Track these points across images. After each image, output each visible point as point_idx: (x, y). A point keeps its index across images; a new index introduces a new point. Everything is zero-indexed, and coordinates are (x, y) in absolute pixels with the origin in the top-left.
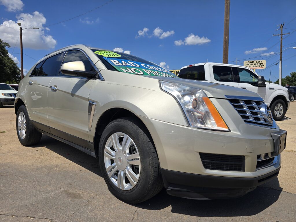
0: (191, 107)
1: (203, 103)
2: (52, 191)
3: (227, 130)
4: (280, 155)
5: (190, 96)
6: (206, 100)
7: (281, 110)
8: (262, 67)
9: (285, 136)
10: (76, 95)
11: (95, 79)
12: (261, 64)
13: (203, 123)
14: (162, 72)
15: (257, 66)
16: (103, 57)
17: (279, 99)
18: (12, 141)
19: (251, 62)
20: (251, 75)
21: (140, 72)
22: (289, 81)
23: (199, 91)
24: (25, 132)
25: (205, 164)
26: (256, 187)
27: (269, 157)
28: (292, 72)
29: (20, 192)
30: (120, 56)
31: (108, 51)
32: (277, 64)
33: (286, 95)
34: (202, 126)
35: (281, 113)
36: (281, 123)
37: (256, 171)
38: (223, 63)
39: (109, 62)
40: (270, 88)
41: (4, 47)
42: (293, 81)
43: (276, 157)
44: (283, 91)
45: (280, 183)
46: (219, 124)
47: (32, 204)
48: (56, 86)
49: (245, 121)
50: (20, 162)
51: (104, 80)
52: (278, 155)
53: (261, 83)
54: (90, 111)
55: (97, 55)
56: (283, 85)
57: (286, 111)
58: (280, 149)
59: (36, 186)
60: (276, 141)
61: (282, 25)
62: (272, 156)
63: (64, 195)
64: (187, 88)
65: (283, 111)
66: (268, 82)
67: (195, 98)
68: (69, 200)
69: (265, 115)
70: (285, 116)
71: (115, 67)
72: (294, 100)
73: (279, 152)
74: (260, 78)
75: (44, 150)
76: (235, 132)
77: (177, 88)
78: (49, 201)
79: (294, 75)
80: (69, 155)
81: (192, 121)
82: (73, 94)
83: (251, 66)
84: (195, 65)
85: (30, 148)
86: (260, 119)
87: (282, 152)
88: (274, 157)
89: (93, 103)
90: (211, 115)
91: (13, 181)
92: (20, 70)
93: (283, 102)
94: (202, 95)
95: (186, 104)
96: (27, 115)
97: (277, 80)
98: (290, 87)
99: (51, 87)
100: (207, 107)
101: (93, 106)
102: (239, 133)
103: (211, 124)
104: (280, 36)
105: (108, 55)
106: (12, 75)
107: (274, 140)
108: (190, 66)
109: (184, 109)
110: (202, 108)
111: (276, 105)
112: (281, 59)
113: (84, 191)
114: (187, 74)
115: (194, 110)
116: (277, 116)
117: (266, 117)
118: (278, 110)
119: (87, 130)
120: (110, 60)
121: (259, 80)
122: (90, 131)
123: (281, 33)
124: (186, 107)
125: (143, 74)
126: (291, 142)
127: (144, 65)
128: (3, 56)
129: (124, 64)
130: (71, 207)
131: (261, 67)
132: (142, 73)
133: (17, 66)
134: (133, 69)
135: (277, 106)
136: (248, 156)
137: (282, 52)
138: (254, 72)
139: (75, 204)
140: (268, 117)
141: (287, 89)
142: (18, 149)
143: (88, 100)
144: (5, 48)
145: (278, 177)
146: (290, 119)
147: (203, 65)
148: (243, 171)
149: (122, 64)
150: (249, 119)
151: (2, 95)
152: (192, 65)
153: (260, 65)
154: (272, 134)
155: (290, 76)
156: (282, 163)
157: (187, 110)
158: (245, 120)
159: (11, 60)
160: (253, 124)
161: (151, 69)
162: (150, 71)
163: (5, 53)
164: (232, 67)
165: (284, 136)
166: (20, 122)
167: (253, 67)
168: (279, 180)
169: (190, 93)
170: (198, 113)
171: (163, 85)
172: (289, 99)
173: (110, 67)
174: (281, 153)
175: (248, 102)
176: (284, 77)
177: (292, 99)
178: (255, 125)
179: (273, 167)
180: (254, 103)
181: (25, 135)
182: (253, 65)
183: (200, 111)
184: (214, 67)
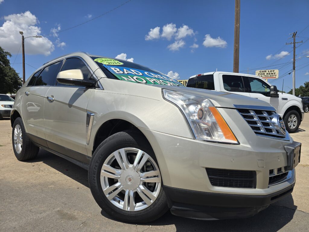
0: (196, 118)
1: (210, 114)
2: (44, 211)
3: (236, 142)
4: (294, 170)
5: (195, 106)
6: (213, 110)
7: (295, 121)
8: (275, 77)
9: (300, 149)
10: (74, 106)
11: (95, 89)
12: (274, 74)
13: (209, 135)
14: (167, 80)
15: (269, 75)
16: (103, 64)
17: (293, 110)
18: (8, 156)
19: (263, 72)
20: (263, 85)
21: (143, 81)
22: (303, 91)
23: (205, 99)
24: (21, 146)
25: (212, 181)
26: (269, 205)
27: (283, 172)
28: (306, 82)
29: (9, 212)
30: (122, 64)
31: (109, 58)
32: (290, 74)
33: (300, 106)
34: (209, 139)
35: (295, 124)
36: (296, 135)
37: (268, 187)
38: (234, 72)
39: (110, 70)
40: (283, 98)
41: (5, 56)
42: (306, 91)
43: (290, 172)
44: (297, 101)
45: (294, 201)
46: (227, 136)
47: (21, 227)
48: (53, 97)
49: (256, 133)
50: (13, 179)
51: (104, 90)
52: (292, 169)
53: (273, 93)
54: (88, 123)
55: (97, 63)
56: (297, 95)
57: (300, 123)
58: (294, 163)
59: (28, 205)
60: (290, 154)
61: (295, 33)
62: (285, 171)
63: (57, 216)
64: (192, 97)
65: (297, 123)
66: (280, 92)
67: (201, 108)
68: (62, 221)
69: (278, 126)
70: (299, 128)
71: (115, 75)
72: (308, 111)
73: (293, 167)
74: (272, 87)
75: (41, 165)
76: (245, 145)
77: (181, 97)
78: (40, 223)
79: (308, 85)
80: (67, 170)
81: (198, 133)
82: (70, 105)
83: (263, 75)
84: (204, 75)
85: (26, 163)
86: (272, 130)
87: (297, 166)
88: (288, 172)
89: (91, 115)
90: (218, 127)
91: (3, 200)
92: (21, 80)
93: (297, 112)
94: (208, 104)
95: (190, 114)
96: (23, 128)
97: (291, 90)
98: (304, 97)
99: (48, 97)
100: (214, 118)
101: (92, 117)
102: (249, 146)
103: (219, 136)
104: (293, 45)
105: (109, 63)
106: (13, 86)
107: (287, 153)
108: (198, 75)
109: (188, 120)
110: (208, 118)
111: (290, 116)
112: (294, 69)
113: (79, 212)
114: (197, 84)
115: (200, 121)
116: (291, 128)
117: (278, 128)
118: (292, 121)
119: (85, 143)
120: (111, 68)
121: (271, 90)
122: (88, 144)
123: (294, 41)
124: (190, 117)
125: (146, 83)
126: (306, 156)
127: (147, 74)
128: (4, 65)
129: (126, 73)
130: (64, 230)
131: (273, 77)
132: (145, 81)
133: (19, 76)
134: (135, 78)
135: (291, 118)
136: (260, 171)
137: (295, 61)
138: (266, 81)
139: (69, 227)
140: (280, 129)
141: (301, 99)
142: (13, 165)
143: (87, 111)
144: (6, 58)
145: (293, 194)
146: (305, 131)
147: (212, 74)
148: (254, 188)
149: (124, 72)
150: (260, 130)
151: (2, 107)
152: (200, 75)
153: (272, 75)
154: (285, 147)
155: (304, 86)
156: (296, 178)
157: (192, 121)
158: (255, 131)
159: (13, 70)
160: (265, 136)
161: (155, 77)
162: (154, 79)
163: (6, 62)
164: (242, 76)
165: (298, 149)
166: (16, 135)
167: (265, 77)
168: (294, 198)
169: (196, 102)
170: (204, 124)
171: (166, 94)
172: (303, 110)
173: (110, 75)
174: (295, 168)
175: (258, 112)
176: (298, 87)
177: (306, 110)
178: (266, 136)
179: (286, 182)
180: (265, 112)
181: (21, 149)
182: (266, 74)
183: (207, 122)
184: (224, 77)
